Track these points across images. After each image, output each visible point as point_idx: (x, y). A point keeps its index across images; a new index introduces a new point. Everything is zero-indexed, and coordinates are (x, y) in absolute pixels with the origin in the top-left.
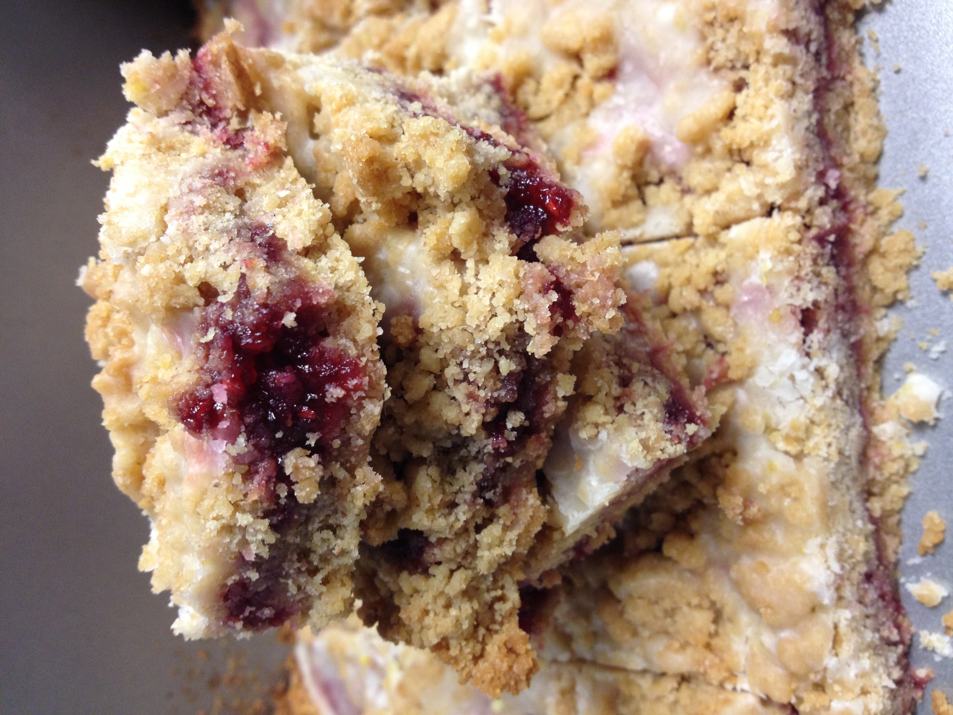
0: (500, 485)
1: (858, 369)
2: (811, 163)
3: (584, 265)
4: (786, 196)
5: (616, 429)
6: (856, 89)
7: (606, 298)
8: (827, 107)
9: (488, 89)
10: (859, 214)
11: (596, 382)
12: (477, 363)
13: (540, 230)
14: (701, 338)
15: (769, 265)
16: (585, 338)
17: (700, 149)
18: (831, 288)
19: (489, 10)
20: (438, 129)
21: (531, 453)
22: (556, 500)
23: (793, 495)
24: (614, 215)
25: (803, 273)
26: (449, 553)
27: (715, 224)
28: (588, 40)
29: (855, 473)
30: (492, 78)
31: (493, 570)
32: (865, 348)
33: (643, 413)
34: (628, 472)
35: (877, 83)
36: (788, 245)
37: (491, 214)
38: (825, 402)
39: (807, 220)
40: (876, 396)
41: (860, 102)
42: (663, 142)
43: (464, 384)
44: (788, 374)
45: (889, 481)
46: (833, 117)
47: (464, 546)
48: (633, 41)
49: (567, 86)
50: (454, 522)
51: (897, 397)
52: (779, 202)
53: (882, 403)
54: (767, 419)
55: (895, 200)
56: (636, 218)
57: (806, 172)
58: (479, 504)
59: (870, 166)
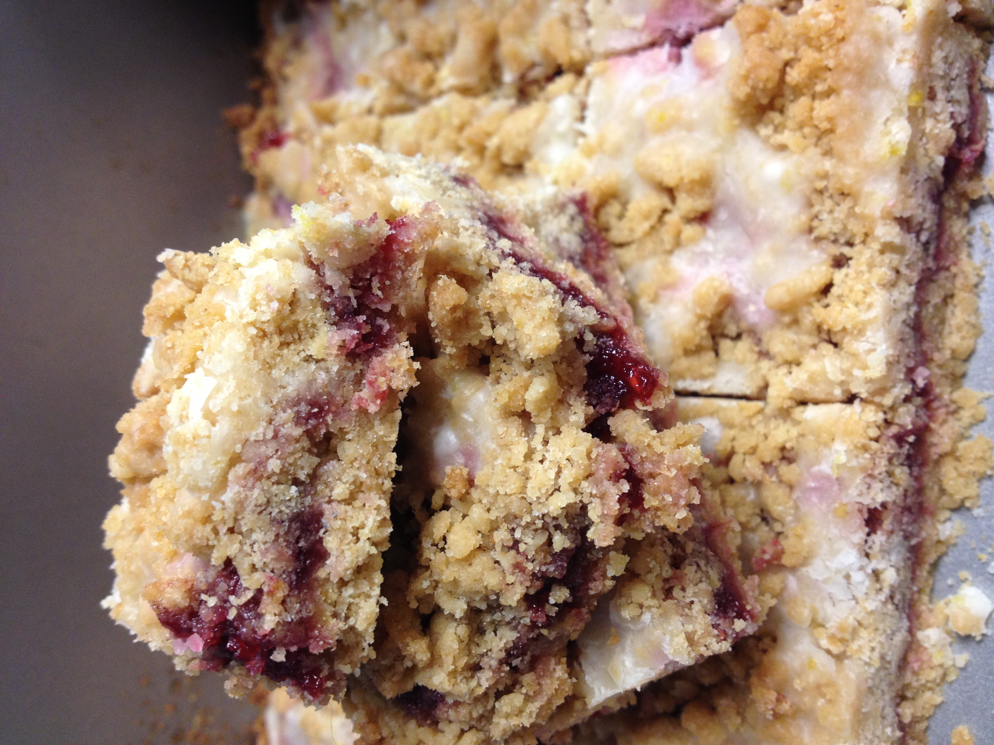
0: (529, 653)
1: (913, 572)
2: (902, 359)
3: (661, 455)
4: (871, 390)
5: (661, 615)
6: (959, 282)
7: (680, 497)
8: (927, 299)
9: (572, 209)
10: (941, 413)
11: (648, 563)
12: (530, 534)
13: (618, 403)
14: (758, 511)
15: (843, 459)
16: (649, 531)
17: (787, 319)
18: (901, 489)
19: (582, 119)
20: (532, 292)
21: (568, 628)
22: (584, 668)
23: (828, 697)
24: (684, 363)
25: (876, 472)
26: (464, 717)
27: (791, 398)
28: (686, 180)
29: (892, 678)
30: (578, 198)
31: (506, 737)
32: (924, 550)
33: (692, 602)
34: (667, 662)
35: (982, 278)
36: (866, 441)
37: (571, 382)
38: (877, 607)
39: (889, 416)
40: (925, 598)
41: (961, 296)
42: (748, 301)
43: (513, 552)
44: (844, 573)
45: (924, 688)
46: (931, 310)
47: (480, 712)
48: (732, 189)
49: (654, 219)
50: (476, 687)
51: (947, 604)
52: (864, 395)
53: (931, 606)
54: (814, 612)
55: (980, 403)
56: (707, 370)
57: (895, 369)
58: (504, 672)
59: (959, 363)
